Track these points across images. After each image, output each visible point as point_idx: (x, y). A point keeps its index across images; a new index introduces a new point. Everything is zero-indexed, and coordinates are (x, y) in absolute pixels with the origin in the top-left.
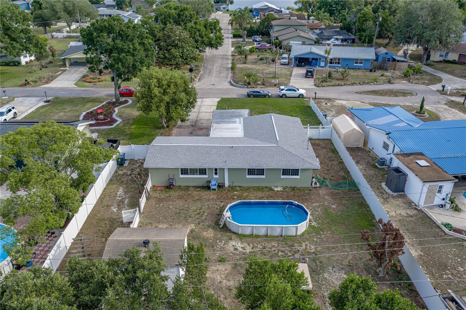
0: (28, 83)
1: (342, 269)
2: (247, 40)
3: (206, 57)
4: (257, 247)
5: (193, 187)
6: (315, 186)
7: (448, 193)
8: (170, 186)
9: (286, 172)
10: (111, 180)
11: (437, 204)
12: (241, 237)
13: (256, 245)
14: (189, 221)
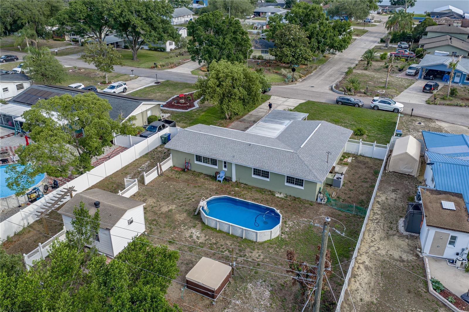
0: (156, 66)
1: (272, 285)
2: (390, 45)
3: (331, 60)
4: (211, 240)
5: (205, 174)
6: (321, 202)
7: (464, 247)
8: (185, 170)
9: (290, 180)
10: (147, 154)
11: (448, 258)
12: (205, 227)
13: (211, 239)
14: (175, 202)
